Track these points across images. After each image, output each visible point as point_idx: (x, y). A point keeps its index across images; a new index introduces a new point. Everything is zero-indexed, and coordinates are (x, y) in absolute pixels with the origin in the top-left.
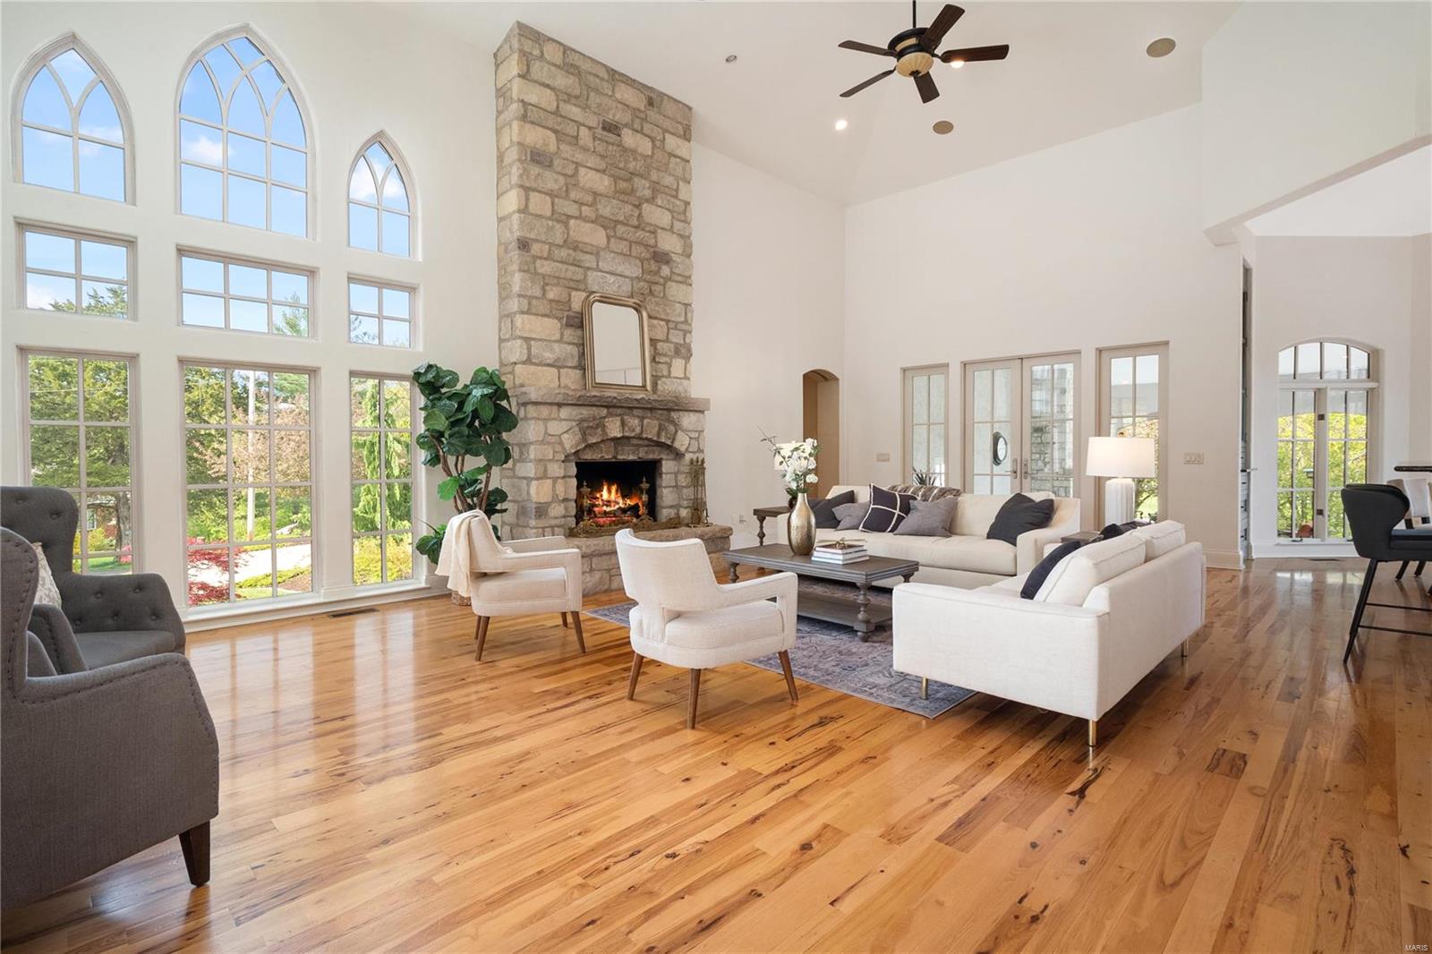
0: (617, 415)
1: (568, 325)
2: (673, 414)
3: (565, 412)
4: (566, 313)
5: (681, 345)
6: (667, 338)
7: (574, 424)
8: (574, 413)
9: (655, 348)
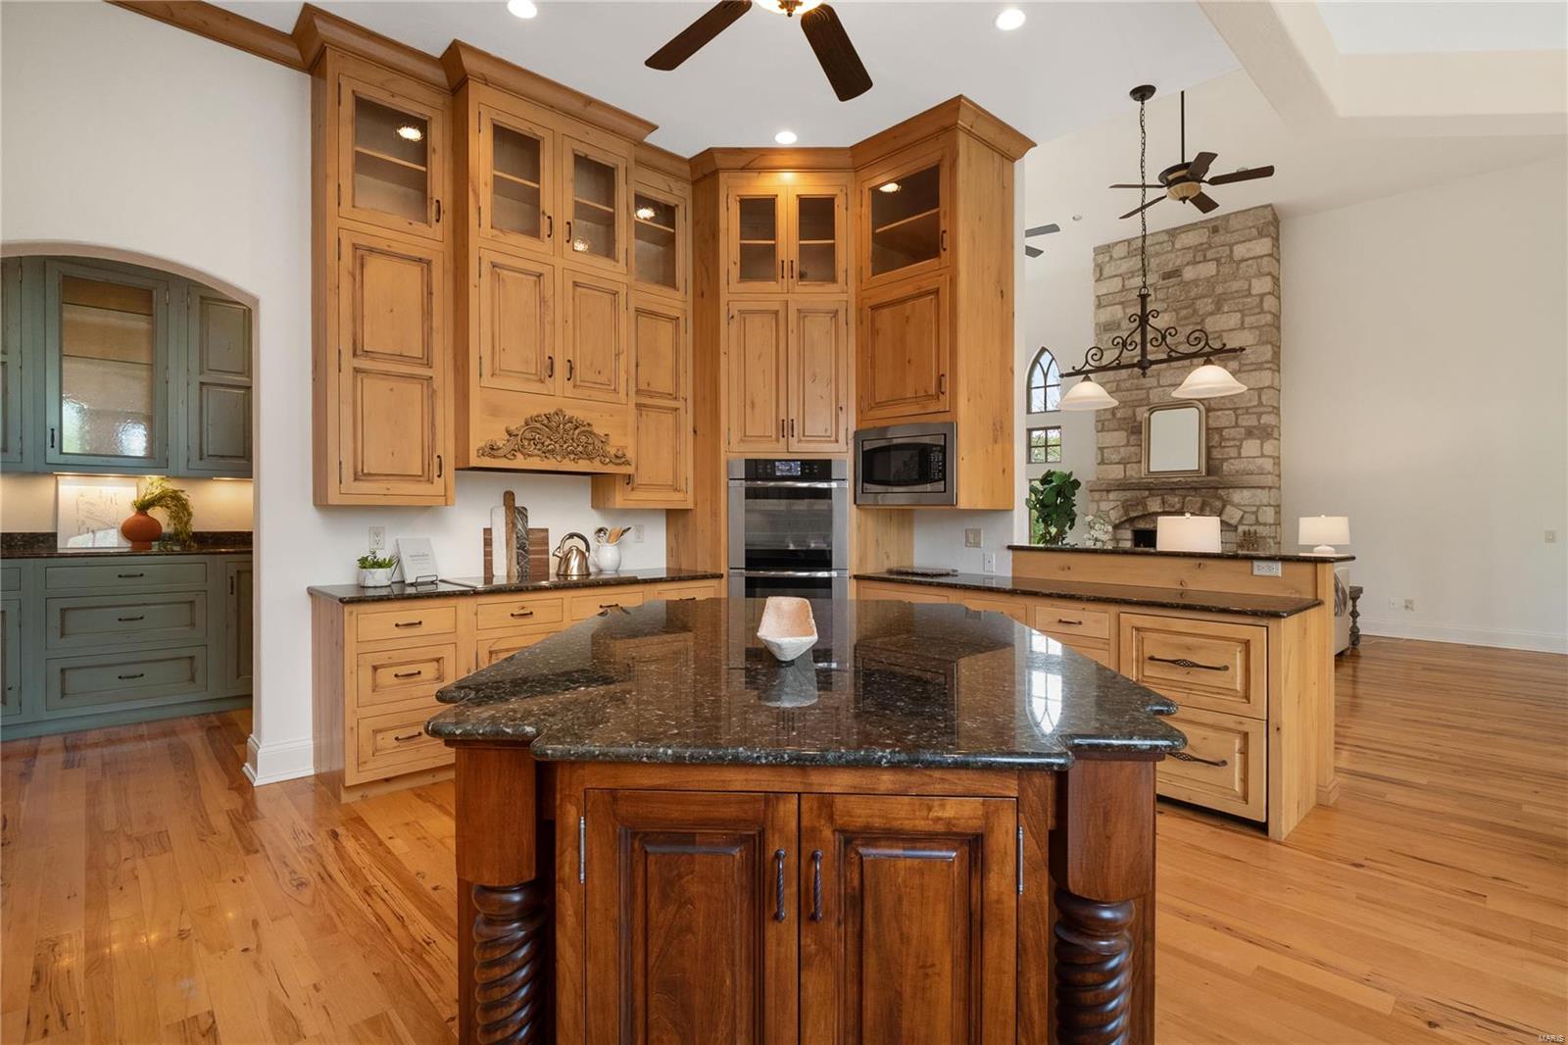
0: (1158, 495)
1: (1133, 433)
2: (1220, 491)
3: (1112, 496)
4: (1130, 425)
5: (1255, 427)
6: (1236, 422)
7: (1119, 503)
8: (1120, 496)
9: (1222, 435)
